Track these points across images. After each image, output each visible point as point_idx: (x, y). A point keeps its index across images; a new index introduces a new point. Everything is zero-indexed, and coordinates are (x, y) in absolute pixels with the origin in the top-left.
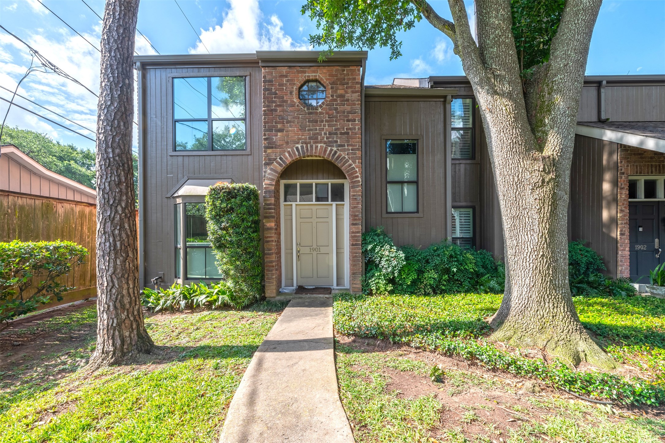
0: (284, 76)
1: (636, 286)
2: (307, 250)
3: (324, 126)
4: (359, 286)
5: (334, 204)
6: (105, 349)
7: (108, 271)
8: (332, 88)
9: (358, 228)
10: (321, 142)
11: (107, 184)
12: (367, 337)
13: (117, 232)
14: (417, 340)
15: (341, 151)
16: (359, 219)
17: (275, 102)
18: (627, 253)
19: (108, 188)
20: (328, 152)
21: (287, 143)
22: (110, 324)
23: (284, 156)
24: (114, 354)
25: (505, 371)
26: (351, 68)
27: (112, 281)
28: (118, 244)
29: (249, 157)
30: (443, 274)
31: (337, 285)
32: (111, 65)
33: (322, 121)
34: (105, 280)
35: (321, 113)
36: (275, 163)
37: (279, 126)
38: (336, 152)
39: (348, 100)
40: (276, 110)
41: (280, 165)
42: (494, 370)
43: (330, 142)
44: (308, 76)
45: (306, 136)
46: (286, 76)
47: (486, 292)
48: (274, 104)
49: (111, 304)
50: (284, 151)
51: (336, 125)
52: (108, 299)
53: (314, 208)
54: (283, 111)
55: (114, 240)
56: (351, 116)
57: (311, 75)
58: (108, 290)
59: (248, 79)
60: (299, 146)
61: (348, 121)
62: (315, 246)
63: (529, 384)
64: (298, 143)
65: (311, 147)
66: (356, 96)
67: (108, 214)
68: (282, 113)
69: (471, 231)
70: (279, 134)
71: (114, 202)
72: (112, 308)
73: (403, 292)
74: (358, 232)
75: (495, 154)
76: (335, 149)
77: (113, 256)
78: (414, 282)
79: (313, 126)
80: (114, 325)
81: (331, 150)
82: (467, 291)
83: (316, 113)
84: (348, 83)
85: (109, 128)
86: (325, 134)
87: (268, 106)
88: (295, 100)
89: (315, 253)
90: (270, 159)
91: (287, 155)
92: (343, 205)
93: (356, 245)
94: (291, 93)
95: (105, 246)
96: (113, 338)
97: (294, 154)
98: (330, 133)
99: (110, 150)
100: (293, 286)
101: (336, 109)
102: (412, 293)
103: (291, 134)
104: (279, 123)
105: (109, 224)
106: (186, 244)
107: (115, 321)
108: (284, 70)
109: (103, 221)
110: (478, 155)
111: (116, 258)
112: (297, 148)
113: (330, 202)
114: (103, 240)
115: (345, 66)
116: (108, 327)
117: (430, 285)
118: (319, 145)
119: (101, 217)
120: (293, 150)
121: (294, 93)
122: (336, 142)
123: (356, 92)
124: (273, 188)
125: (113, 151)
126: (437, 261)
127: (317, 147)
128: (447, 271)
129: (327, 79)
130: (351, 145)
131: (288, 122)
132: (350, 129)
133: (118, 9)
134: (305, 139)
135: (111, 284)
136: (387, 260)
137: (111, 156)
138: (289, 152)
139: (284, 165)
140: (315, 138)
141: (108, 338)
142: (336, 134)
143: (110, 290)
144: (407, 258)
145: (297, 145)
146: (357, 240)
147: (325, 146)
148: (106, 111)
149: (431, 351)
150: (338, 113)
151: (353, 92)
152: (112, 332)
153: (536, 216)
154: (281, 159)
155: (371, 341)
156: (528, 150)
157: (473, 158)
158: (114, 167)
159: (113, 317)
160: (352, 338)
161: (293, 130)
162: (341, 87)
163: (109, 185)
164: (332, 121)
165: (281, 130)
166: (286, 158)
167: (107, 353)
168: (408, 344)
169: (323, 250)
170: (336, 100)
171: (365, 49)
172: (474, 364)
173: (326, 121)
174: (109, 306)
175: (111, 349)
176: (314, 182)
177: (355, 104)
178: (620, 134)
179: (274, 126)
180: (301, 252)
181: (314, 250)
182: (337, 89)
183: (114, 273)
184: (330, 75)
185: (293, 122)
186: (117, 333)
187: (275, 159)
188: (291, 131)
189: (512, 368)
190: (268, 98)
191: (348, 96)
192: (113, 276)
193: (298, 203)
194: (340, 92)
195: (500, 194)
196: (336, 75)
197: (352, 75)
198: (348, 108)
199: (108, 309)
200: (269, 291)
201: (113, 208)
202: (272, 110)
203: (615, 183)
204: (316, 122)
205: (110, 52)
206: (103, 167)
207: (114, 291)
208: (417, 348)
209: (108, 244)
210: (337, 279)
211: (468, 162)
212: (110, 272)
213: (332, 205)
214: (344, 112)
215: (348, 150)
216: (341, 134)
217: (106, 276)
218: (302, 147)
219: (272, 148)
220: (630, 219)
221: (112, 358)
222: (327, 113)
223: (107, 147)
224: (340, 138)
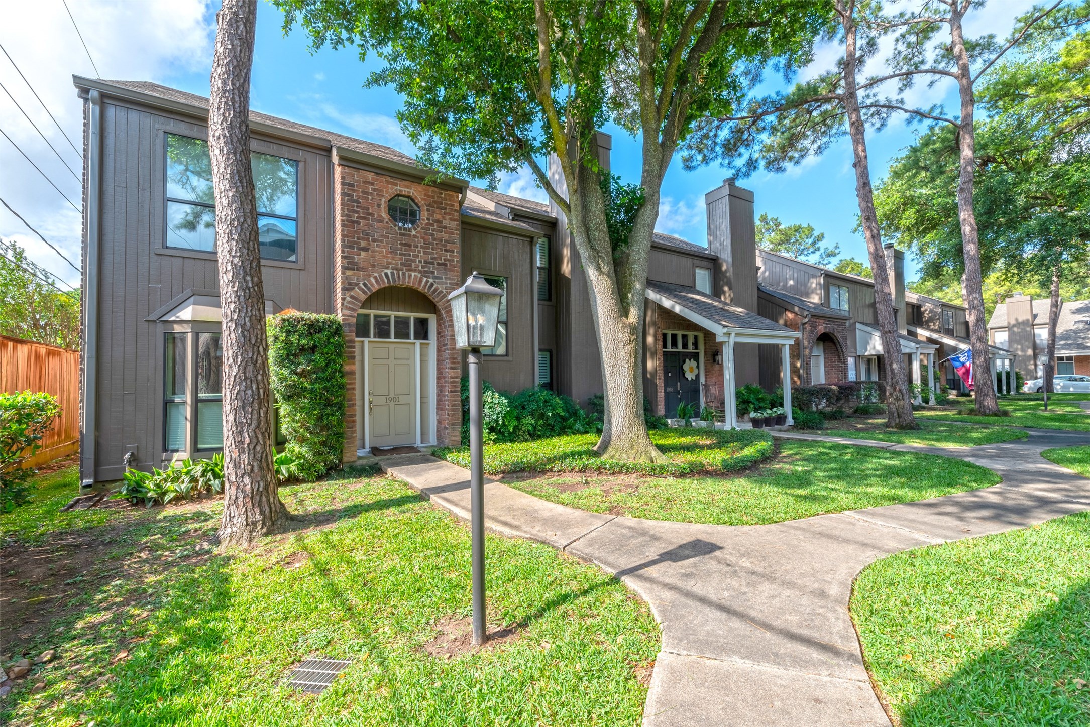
0: (369, 183)
1: (669, 421)
2: (382, 400)
3: (419, 252)
4: (459, 438)
5: (418, 342)
6: (250, 521)
7: (250, 425)
8: (428, 210)
9: (457, 373)
10: (415, 271)
11: (247, 319)
12: (514, 472)
13: (260, 377)
14: (557, 466)
15: (438, 283)
16: (458, 363)
17: (357, 212)
18: (663, 394)
19: (248, 324)
20: (423, 283)
21: (373, 266)
22: (255, 489)
23: (370, 281)
24: (264, 524)
25: (620, 472)
26: (449, 193)
27: (257, 437)
28: (261, 391)
29: (302, 272)
30: (539, 419)
31: (422, 442)
32: (238, 171)
33: (417, 247)
34: (247, 436)
35: (415, 237)
36: (356, 289)
37: (363, 243)
38: (432, 285)
39: (445, 228)
40: (358, 223)
41: (364, 292)
42: (613, 474)
43: (426, 272)
44: (400, 191)
45: (397, 261)
46: (373, 184)
47: (575, 434)
48: (356, 215)
49: (255, 464)
50: (370, 276)
51: (432, 253)
52: (251, 457)
53: (392, 347)
54: (368, 225)
55: (258, 388)
56: (449, 246)
57: (405, 191)
58: (251, 448)
59: (301, 165)
60: (389, 272)
61: (446, 251)
62: (392, 395)
63: (634, 476)
64: (387, 268)
65: (404, 274)
66: (454, 225)
67: (250, 356)
68: (366, 228)
69: (548, 376)
70: (363, 253)
71: (256, 341)
72: (256, 469)
73: (505, 441)
74: (457, 377)
75: (600, 316)
76: (431, 280)
77: (256, 406)
78: (516, 428)
79: (406, 250)
80: (261, 489)
81: (427, 282)
82: (559, 435)
83: (410, 236)
84: (445, 209)
85: (245, 251)
86: (420, 262)
87: (347, 216)
88: (383, 215)
89: (392, 404)
90: (350, 284)
91: (373, 281)
92: (428, 344)
93: (455, 391)
94: (379, 205)
95: (245, 394)
96: (260, 505)
97: (383, 280)
98: (426, 262)
99: (248, 278)
100: (364, 448)
101: (432, 235)
102: (512, 441)
103: (378, 256)
104: (363, 239)
105: (250, 367)
106: (197, 396)
107: (262, 484)
108: (370, 176)
109: (243, 364)
110: (554, 296)
111: (260, 408)
112: (386, 274)
113: (412, 340)
114: (243, 388)
115: (443, 189)
116: (252, 493)
117: (528, 431)
118: (413, 274)
119: (240, 359)
120: (380, 276)
121: (382, 207)
122: (433, 273)
123: (454, 220)
124: (355, 320)
125: (252, 280)
126: (533, 406)
127: (410, 276)
128: (542, 416)
129: (422, 199)
130: (449, 279)
131: (374, 240)
132: (448, 260)
133: (237, 99)
134: (397, 264)
135: (255, 441)
136: (490, 408)
137: (250, 285)
138: (375, 278)
139: (369, 294)
140: (408, 265)
141: (253, 505)
142: (432, 263)
143: (255, 447)
144: (510, 404)
145: (386, 271)
146: (455, 387)
147: (419, 275)
148: (239, 229)
149: (569, 472)
150: (434, 239)
151: (451, 220)
152: (258, 498)
153: (626, 365)
154: (365, 284)
155: (519, 475)
156: (621, 316)
157: (550, 299)
158: (255, 300)
159: (259, 479)
160: (501, 476)
161: (381, 251)
162: (438, 211)
163: (250, 320)
164: (429, 248)
165: (366, 249)
166: (372, 285)
167: (254, 524)
168: (551, 470)
169: (402, 399)
170: (432, 225)
171: (467, 179)
172: (600, 473)
173: (421, 247)
174: (253, 467)
175: (259, 517)
176: (393, 314)
177: (453, 234)
178: (658, 296)
179: (356, 243)
180: (374, 403)
181: (392, 399)
182: (434, 212)
183: (258, 427)
184: (425, 195)
185: (382, 241)
186: (264, 499)
187: (357, 285)
188: (379, 252)
189: (624, 470)
190: (348, 205)
191: (446, 223)
192: (257, 431)
193: (372, 339)
194: (437, 217)
195: (603, 347)
196: (433, 197)
197: (450, 200)
198: (446, 237)
199: (252, 470)
200: (348, 455)
201: (256, 348)
202: (353, 222)
203: (655, 336)
204: (410, 246)
205: (235, 153)
206: (242, 299)
207: (258, 448)
208: (559, 471)
209: (249, 392)
210: (422, 434)
211: (546, 303)
212: (253, 426)
213: (414, 344)
214: (441, 240)
215: (446, 283)
216: (438, 264)
217: (247, 431)
218: (392, 273)
219: (353, 269)
220: (664, 366)
221: (262, 528)
222: (422, 238)
223: (245, 273)
224: (437, 269)
